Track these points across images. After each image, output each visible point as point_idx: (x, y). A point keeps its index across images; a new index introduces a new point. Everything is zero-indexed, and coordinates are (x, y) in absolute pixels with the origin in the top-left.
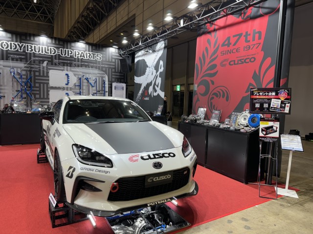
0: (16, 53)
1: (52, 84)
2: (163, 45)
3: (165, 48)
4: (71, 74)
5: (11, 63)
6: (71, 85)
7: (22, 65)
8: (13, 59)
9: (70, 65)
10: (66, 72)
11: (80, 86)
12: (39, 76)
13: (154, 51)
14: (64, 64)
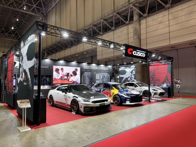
0: (89, 70)
1: (96, 79)
2: (134, 67)
3: (135, 67)
4: (101, 75)
5: (88, 73)
6: (101, 79)
7: (90, 73)
8: (88, 72)
9: (100, 72)
10: (99, 74)
11: (103, 79)
12: (94, 76)
13: (130, 68)
14: (99, 72)
